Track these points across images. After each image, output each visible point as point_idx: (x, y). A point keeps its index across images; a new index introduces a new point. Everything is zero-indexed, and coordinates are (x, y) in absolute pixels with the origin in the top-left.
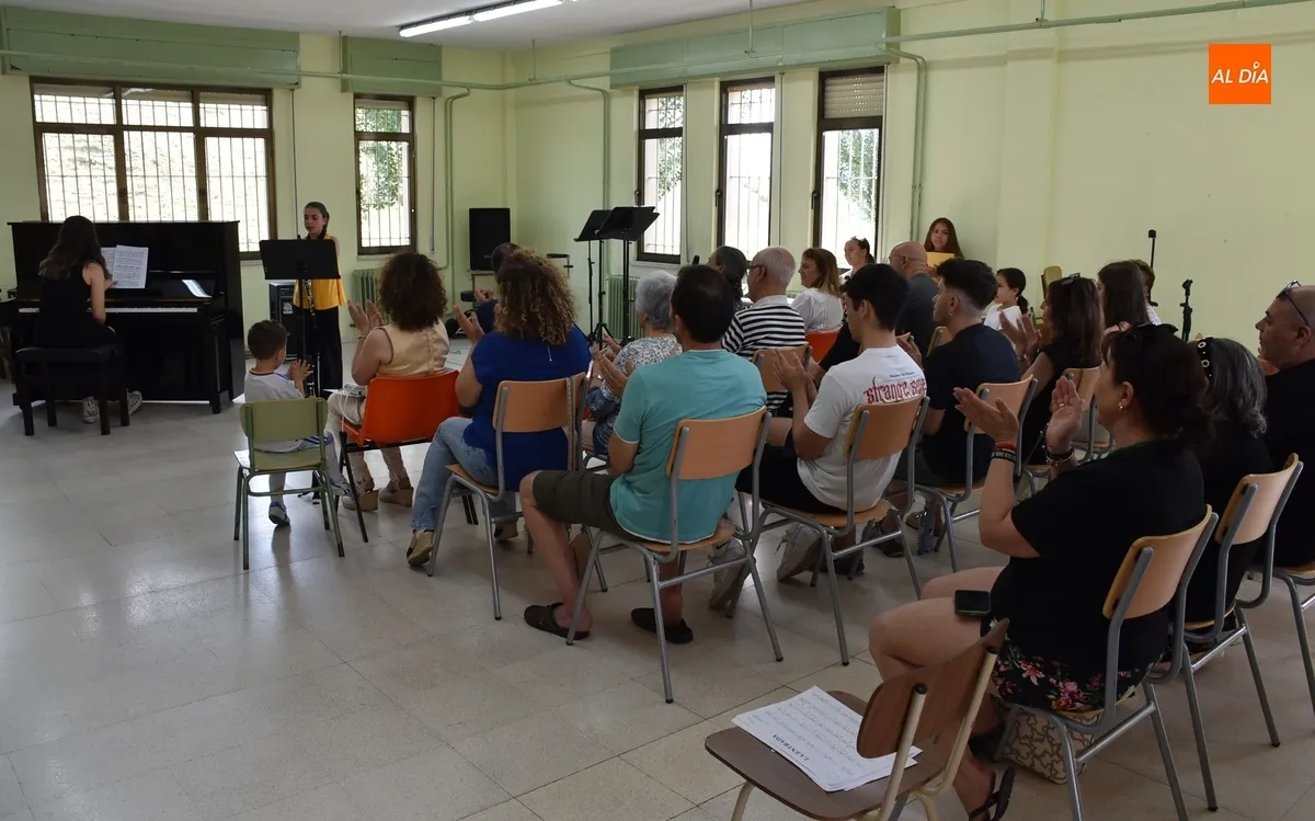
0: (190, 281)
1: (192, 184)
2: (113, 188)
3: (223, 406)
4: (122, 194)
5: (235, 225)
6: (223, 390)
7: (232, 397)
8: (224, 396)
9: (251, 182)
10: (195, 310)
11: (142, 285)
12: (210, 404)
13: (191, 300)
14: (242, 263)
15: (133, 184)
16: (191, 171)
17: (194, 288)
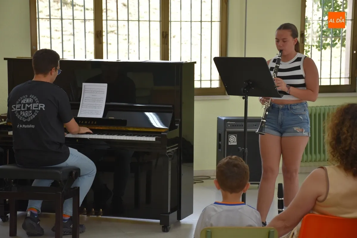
0: (151, 113)
1: (156, 28)
2: (91, 26)
3: (171, 226)
4: (98, 35)
5: (191, 66)
6: (172, 211)
7: (179, 218)
8: (173, 216)
9: (206, 26)
10: (153, 139)
11: (100, 116)
12: (161, 223)
13: (152, 131)
14: (196, 98)
15: (108, 26)
16: (156, 15)
17: (154, 119)
